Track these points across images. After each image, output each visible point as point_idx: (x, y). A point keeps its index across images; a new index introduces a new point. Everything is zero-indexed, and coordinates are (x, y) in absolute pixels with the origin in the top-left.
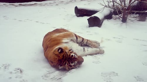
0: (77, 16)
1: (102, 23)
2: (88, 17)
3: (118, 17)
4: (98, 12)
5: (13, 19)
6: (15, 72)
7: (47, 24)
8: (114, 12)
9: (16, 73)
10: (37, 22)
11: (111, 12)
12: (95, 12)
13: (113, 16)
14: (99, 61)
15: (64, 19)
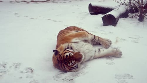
0: (90, 13)
1: (117, 22)
2: (103, 15)
3: (135, 15)
4: (113, 10)
5: (25, 16)
6: (26, 71)
7: (60, 22)
8: (130, 10)
9: (26, 73)
10: (49, 20)
11: (127, 10)
12: (110, 10)
13: (130, 14)
14: (113, 62)
15: (77, 17)
